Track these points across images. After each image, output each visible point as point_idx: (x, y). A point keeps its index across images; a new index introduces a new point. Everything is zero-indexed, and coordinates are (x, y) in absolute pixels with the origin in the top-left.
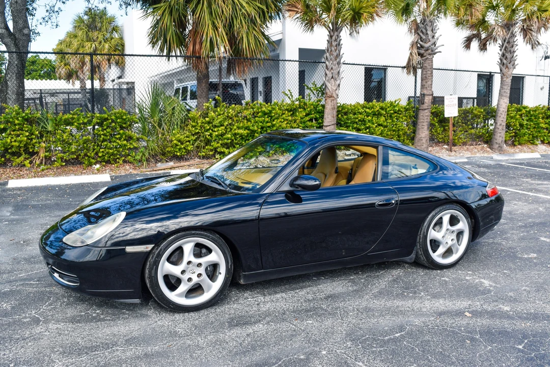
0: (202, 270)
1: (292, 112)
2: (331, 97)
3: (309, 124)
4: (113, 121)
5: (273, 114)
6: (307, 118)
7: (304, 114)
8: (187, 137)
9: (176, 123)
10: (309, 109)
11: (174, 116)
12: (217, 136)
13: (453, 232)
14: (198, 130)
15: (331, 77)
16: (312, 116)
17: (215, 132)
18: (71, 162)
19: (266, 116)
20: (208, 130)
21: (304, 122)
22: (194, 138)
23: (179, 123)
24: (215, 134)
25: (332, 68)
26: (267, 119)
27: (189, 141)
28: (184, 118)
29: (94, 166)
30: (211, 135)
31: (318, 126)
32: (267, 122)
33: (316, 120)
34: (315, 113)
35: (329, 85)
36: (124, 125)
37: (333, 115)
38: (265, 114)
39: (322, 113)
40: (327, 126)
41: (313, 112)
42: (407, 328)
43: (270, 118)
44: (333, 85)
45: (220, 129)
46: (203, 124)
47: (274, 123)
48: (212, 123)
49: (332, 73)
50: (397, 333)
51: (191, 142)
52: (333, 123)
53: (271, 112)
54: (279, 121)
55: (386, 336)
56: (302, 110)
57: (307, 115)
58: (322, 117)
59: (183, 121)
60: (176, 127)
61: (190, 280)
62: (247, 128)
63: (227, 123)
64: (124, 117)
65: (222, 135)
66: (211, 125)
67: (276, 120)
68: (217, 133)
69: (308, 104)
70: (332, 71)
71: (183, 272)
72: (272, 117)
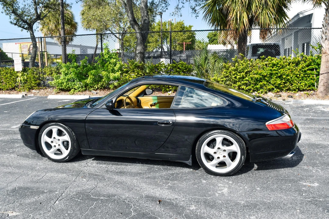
0: (60, 143)
1: (295, 64)
2: (325, 53)
3: (309, 72)
4: (179, 68)
5: (279, 65)
6: (307, 68)
7: (304, 65)
8: (221, 78)
9: (216, 70)
10: (308, 62)
11: (215, 65)
12: (240, 78)
13: (224, 151)
14: (228, 74)
15: (325, 39)
16: (311, 67)
17: (238, 75)
18: (158, 90)
19: (275, 66)
20: (234, 75)
21: (305, 71)
22: (225, 79)
23: (218, 70)
24: (238, 77)
25: (326, 32)
26: (274, 68)
27: (223, 81)
28: (221, 67)
29: (168, 92)
30: (236, 78)
31: (317, 74)
32: (275, 70)
33: (316, 69)
34: (314, 64)
35: (323, 45)
36: (185, 71)
37: (327, 66)
38: (274, 65)
39: (319, 65)
40: (322, 74)
41: (313, 64)
42: (115, 196)
43: (278, 68)
44: (327, 44)
45: (241, 74)
46: (232, 71)
47: (279, 71)
48: (237, 70)
49: (326, 36)
50: (104, 197)
51: (224, 81)
52: (326, 72)
53: (278, 63)
54: (283, 69)
55: (95, 197)
56: (303, 62)
57: (308, 66)
58: (319, 68)
59: (221, 68)
60: (216, 72)
61: (55, 146)
62: (260, 74)
63: (246, 70)
64: (184, 66)
65: (243, 78)
66: (236, 71)
67: (281, 69)
68: (239, 77)
69: (307, 58)
70: (326, 34)
71: (52, 142)
72: (279, 67)
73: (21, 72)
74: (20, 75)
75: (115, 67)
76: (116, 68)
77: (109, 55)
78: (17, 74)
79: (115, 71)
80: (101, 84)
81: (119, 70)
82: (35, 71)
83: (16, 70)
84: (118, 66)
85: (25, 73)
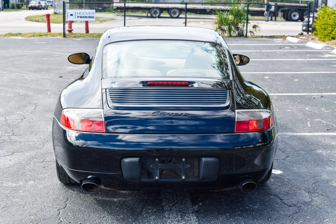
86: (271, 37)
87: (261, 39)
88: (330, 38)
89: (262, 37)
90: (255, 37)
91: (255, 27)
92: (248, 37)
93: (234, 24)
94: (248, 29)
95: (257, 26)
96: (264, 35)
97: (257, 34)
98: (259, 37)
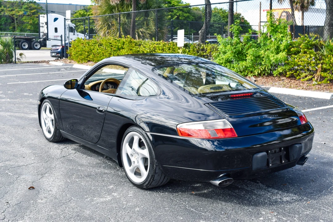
0: (50, 121)
61: (47, 124)
71: (46, 119)
73: (182, 48)
74: (180, 51)
75: (281, 45)
76: (282, 47)
77: (273, 28)
78: (179, 50)
79: (281, 51)
80: (262, 68)
81: (286, 50)
82: (196, 48)
83: (178, 46)
84: (284, 43)
85: (187, 50)
86: (35, 62)
87: (28, 64)
88: (87, 61)
89: (28, 62)
90: (23, 63)
91: (21, 55)
92: (17, 63)
93: (5, 53)
94: (17, 57)
95: (23, 54)
96: (30, 61)
97: (23, 60)
98: (26, 62)
